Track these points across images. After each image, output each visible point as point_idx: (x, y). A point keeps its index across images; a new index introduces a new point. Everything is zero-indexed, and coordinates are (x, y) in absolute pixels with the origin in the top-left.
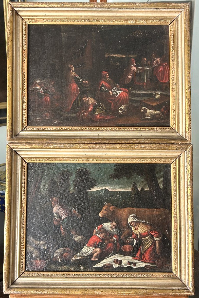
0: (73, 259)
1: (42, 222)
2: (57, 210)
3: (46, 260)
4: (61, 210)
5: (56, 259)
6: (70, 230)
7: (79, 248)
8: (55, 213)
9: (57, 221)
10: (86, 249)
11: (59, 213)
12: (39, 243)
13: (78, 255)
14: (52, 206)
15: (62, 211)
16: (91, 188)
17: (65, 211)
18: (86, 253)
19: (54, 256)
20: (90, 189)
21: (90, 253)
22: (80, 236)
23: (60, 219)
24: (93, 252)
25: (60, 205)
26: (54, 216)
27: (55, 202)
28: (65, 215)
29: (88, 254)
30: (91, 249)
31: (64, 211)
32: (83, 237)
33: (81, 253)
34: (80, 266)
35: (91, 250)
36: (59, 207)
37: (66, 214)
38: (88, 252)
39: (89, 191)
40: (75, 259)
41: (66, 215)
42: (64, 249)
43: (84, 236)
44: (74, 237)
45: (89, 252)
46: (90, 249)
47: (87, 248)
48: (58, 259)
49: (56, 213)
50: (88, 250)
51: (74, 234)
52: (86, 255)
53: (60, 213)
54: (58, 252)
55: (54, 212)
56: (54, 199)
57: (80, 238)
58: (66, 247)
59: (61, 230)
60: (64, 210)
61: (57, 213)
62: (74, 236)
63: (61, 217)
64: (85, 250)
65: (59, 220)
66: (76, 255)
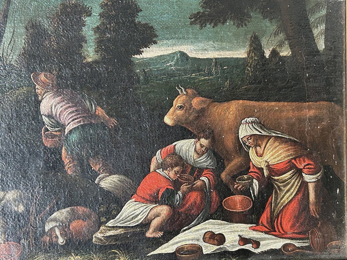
0: (99, 235)
1: (10, 139)
2: (52, 108)
3: (22, 241)
4: (61, 107)
5: (51, 236)
6: (88, 159)
7: (113, 206)
8: (45, 115)
9: (53, 136)
10: (133, 208)
11: (56, 115)
12: (4, 198)
13: (110, 225)
14: (36, 96)
15: (67, 108)
16: (141, 50)
17: (74, 109)
18: (133, 218)
19: (46, 230)
20: (140, 53)
21: (141, 219)
22: (114, 176)
23: (59, 131)
24: (149, 215)
25: (57, 93)
26: (44, 122)
27: (44, 85)
28: (73, 120)
29: (138, 221)
30: (145, 207)
31: (70, 110)
32: (122, 177)
33: (118, 219)
34: (116, 253)
35: (146, 211)
36: (58, 99)
37: (75, 119)
38: (138, 215)
39: (138, 56)
40: (102, 235)
41: (76, 121)
42: (72, 210)
43: (126, 173)
44: (101, 179)
45: (139, 217)
46: (142, 209)
47: (136, 205)
48: (57, 237)
49: (50, 116)
50: (138, 211)
51: (99, 170)
52: (131, 225)
53: (60, 115)
54: (55, 220)
55: (42, 113)
56: (42, 77)
57: (114, 180)
58: (78, 204)
59: (63, 159)
60: (70, 107)
61: (52, 114)
62: (99, 174)
63: (63, 127)
64: (128, 211)
65: (58, 133)
66: (106, 225)
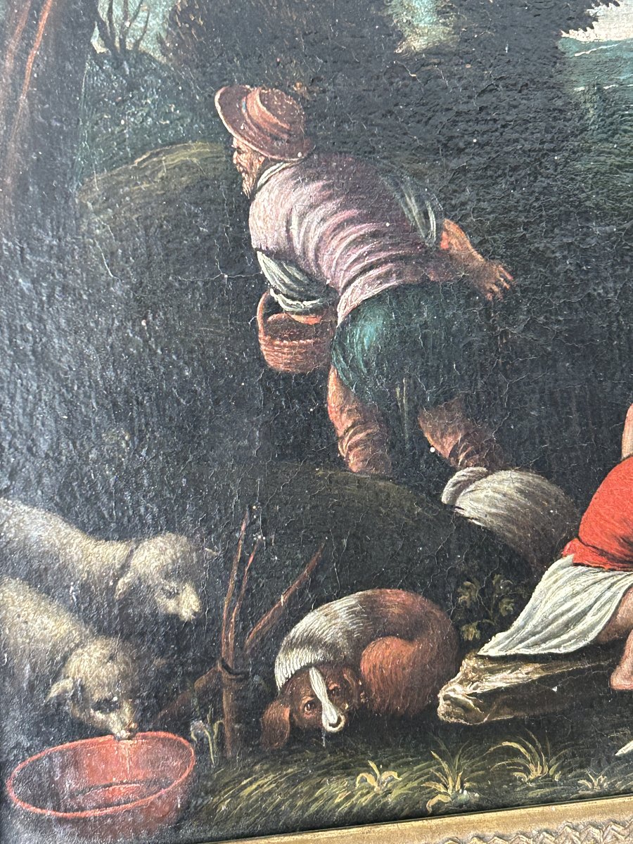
0: (456, 689)
1: (146, 341)
2: (288, 222)
3: (197, 726)
4: (323, 220)
5: (294, 699)
6: (415, 413)
8: (269, 253)
10: (567, 590)
11: (305, 252)
13: (494, 653)
14: (235, 178)
15: (340, 227)
16: (591, 12)
17: (366, 228)
18: (567, 626)
19: (280, 679)
20: (586, 22)
21: (593, 626)
22: (504, 475)
24: (621, 611)
26: (263, 278)
27: (266, 138)
28: (364, 271)
29: (584, 634)
30: (607, 583)
31: (354, 232)
33: (518, 630)
34: (516, 753)
35: (610, 600)
36: (312, 189)
37: (372, 267)
38: (584, 613)
39: (578, 35)
40: (469, 690)
41: (374, 273)
42: (364, 602)
43: (541, 468)
44: (461, 487)
45: (589, 619)
46: (597, 590)
47: (577, 576)
48: (315, 704)
49: (282, 256)
50: (582, 602)
51: (454, 453)
52: (562, 651)
53: (317, 250)
54: (310, 642)
55: (254, 245)
56: (254, 105)
57: (505, 488)
58: (384, 582)
59: (332, 416)
60: (351, 221)
61: (292, 249)
62: (453, 471)
63: (331, 294)
64: (555, 599)
65: (312, 320)
66: (481, 653)
